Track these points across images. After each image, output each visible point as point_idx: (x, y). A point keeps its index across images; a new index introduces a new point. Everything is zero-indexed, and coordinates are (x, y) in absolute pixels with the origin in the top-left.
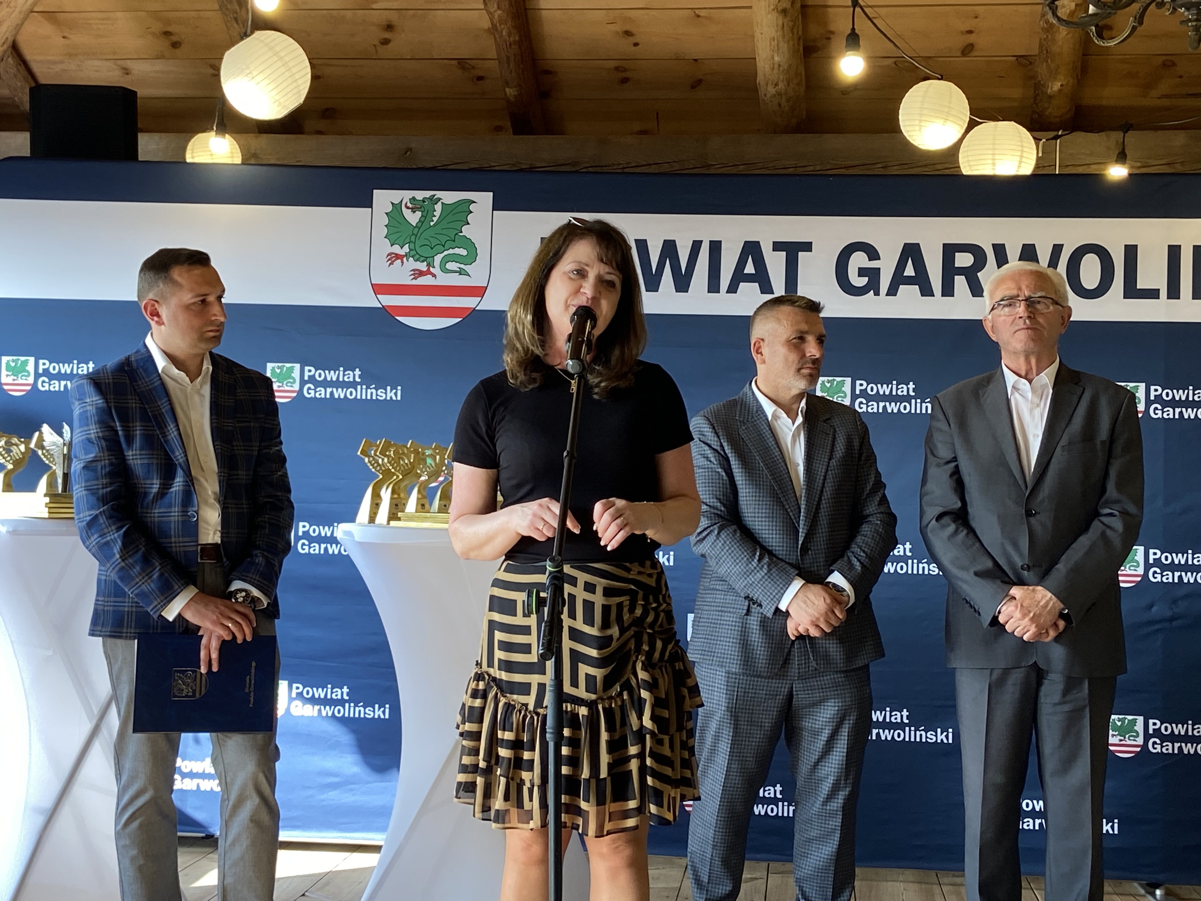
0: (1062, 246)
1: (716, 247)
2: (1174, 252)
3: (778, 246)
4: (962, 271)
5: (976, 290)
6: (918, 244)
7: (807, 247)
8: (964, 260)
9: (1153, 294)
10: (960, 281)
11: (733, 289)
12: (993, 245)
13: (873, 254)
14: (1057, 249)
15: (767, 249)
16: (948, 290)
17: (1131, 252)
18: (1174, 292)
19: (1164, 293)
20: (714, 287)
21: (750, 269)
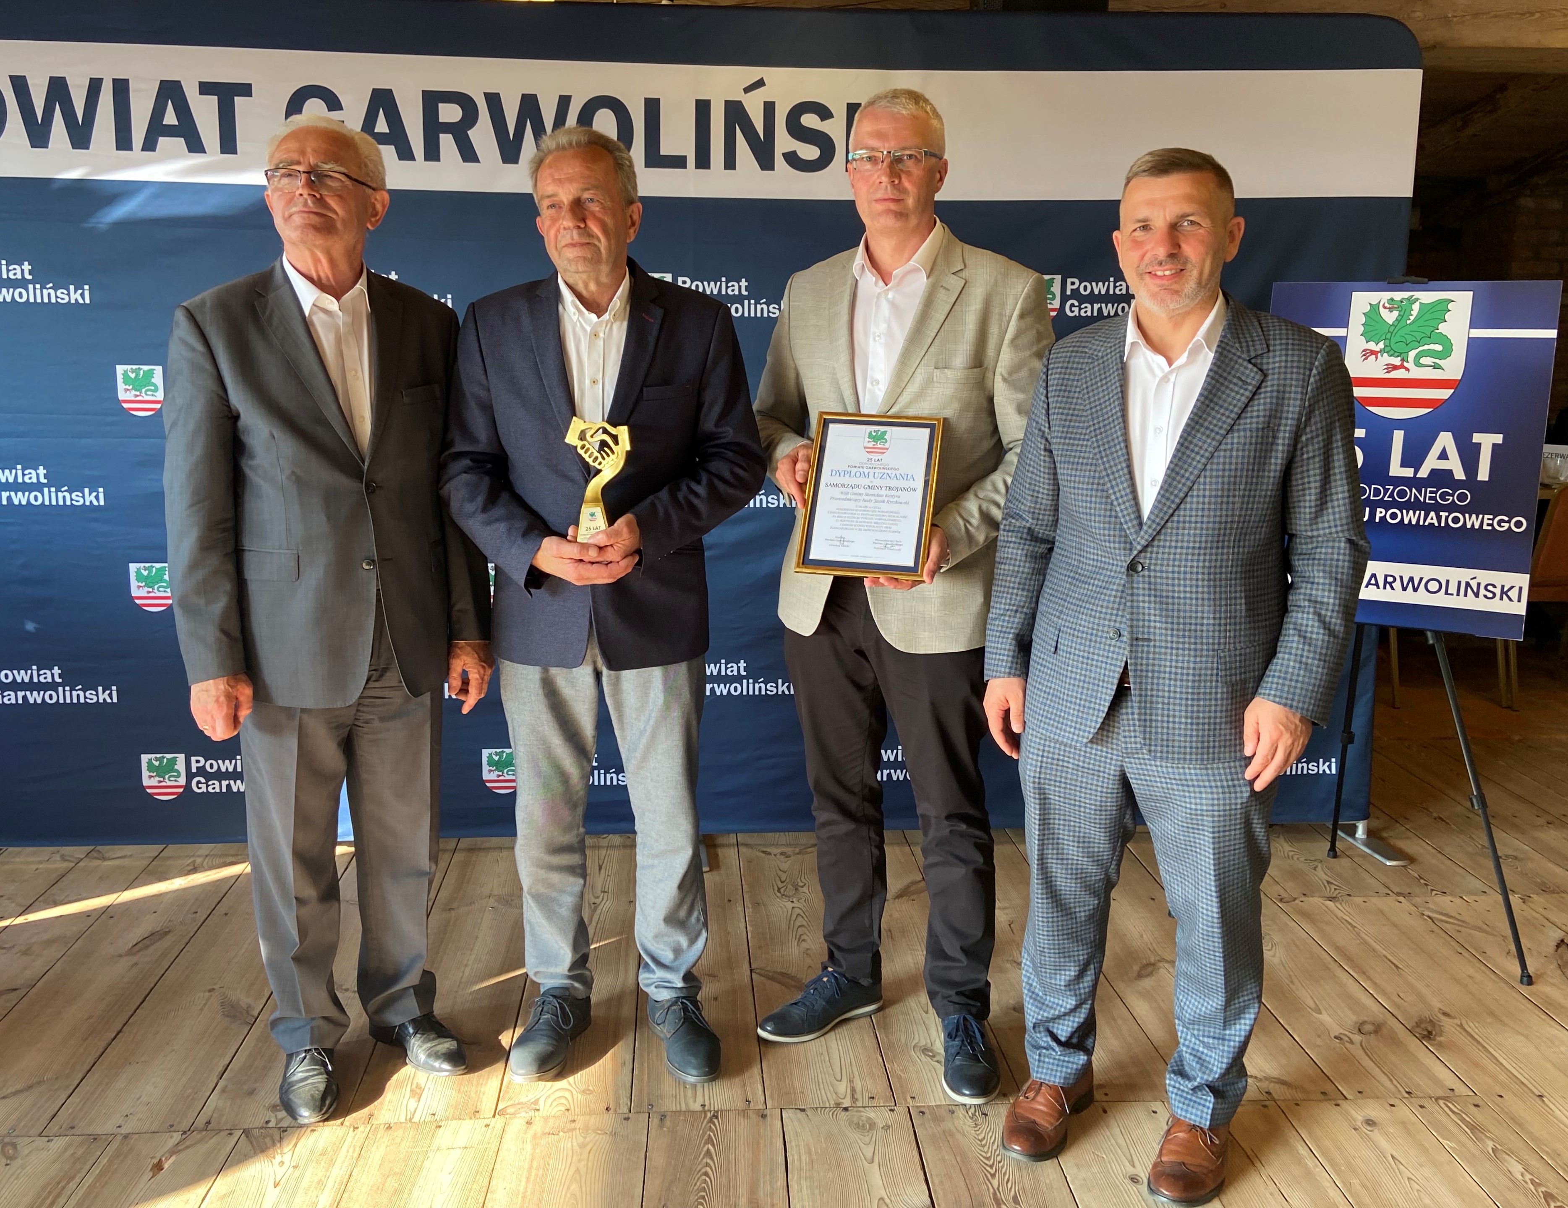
0: (570, 97)
1: (121, 88)
2: (703, 108)
3: (206, 88)
4: (448, 128)
5: (468, 154)
6: (391, 91)
7: (245, 90)
8: (450, 113)
9: (679, 162)
10: (447, 141)
11: (149, 145)
12: (485, 94)
13: (333, 103)
14: (564, 102)
15: (191, 93)
16: (432, 153)
17: (652, 107)
18: (703, 161)
19: (691, 161)
20: (123, 142)
21: (170, 118)
